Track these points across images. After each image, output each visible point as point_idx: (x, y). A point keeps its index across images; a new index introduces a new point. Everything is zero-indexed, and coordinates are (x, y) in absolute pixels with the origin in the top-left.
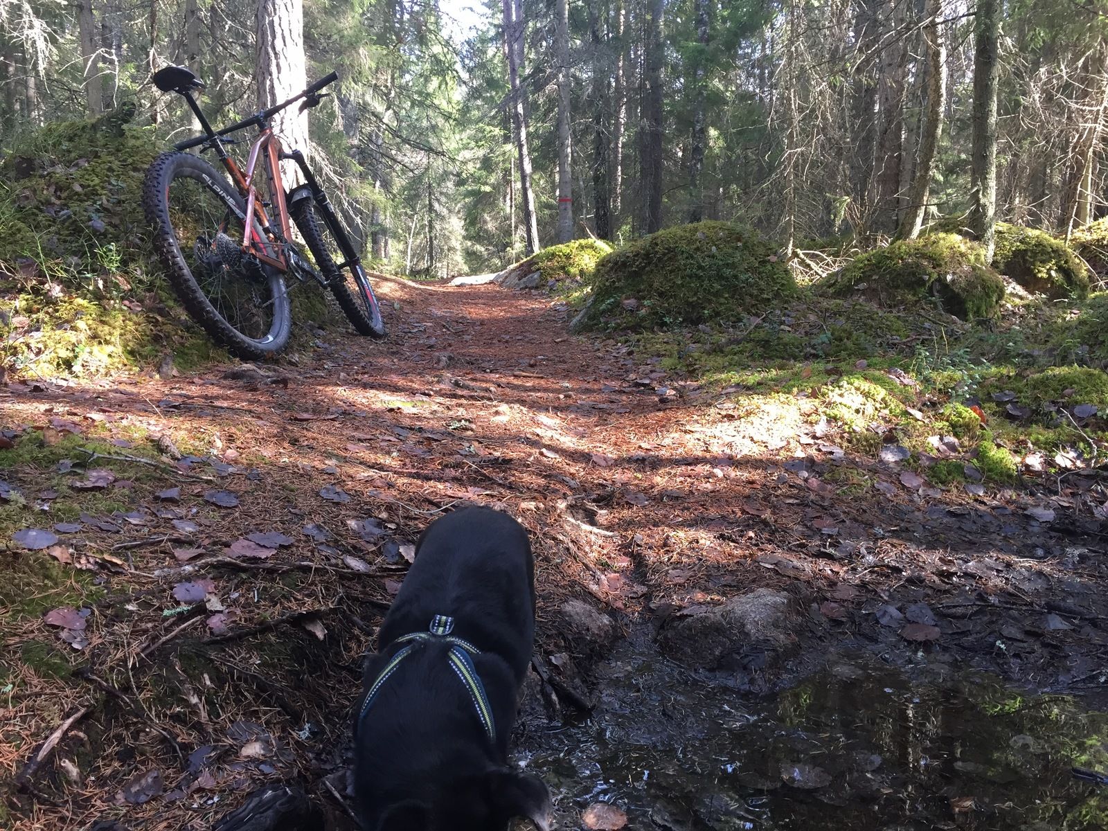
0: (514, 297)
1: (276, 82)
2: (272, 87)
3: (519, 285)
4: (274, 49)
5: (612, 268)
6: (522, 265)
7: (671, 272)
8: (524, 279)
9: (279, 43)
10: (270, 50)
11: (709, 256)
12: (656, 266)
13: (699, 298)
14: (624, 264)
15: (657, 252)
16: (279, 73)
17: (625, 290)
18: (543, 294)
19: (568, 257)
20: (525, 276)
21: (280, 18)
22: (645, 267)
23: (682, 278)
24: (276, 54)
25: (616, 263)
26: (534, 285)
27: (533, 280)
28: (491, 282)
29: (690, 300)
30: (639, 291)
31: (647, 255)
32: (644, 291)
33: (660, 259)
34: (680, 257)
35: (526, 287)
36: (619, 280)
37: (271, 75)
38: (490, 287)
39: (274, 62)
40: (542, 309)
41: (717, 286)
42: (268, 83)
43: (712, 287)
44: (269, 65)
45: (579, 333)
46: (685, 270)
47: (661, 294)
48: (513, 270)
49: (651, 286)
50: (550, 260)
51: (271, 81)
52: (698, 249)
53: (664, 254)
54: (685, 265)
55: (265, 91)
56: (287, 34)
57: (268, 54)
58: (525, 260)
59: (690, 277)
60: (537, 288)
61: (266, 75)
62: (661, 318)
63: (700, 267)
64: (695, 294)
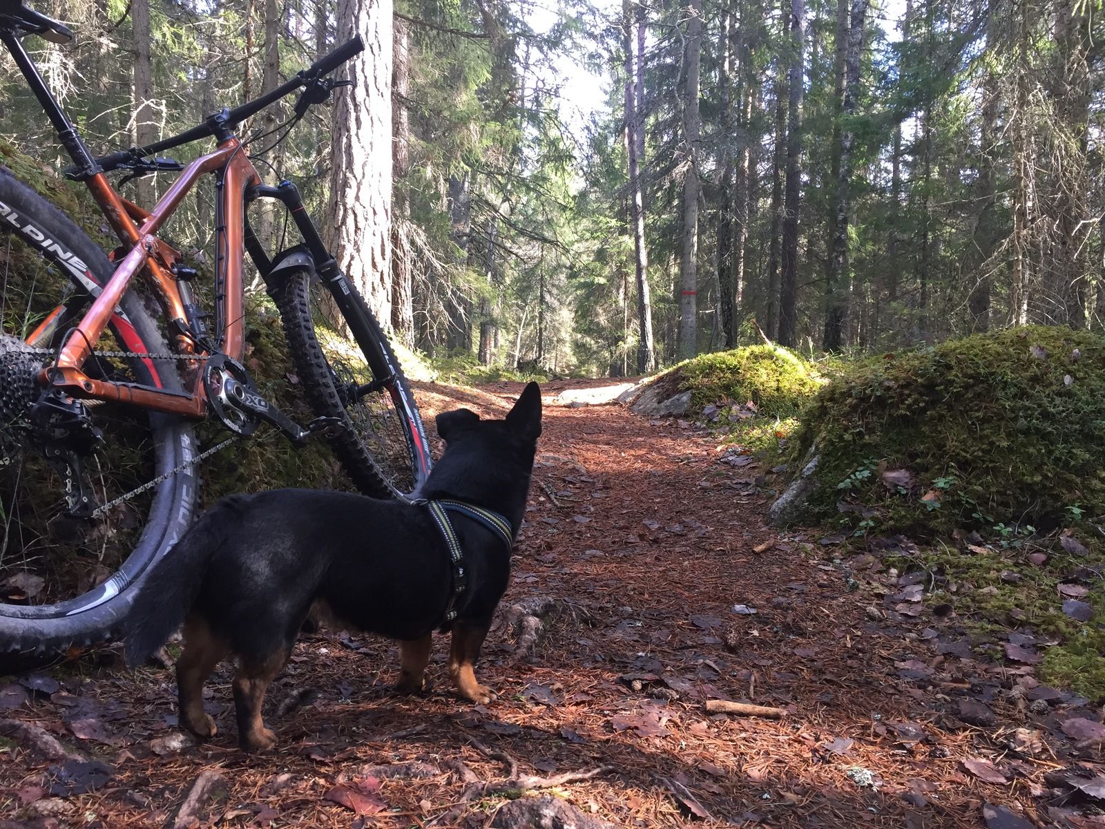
0: (653, 432)
1: (354, 139)
2: (349, 146)
3: (658, 410)
4: (354, 99)
5: (854, 408)
6: (661, 379)
7: (984, 421)
8: (667, 402)
9: (360, 93)
10: (349, 100)
11: (1059, 394)
12: (950, 407)
13: (1045, 477)
14: (881, 401)
15: (951, 382)
16: (359, 127)
17: (885, 451)
18: (699, 429)
19: (734, 370)
20: (668, 397)
21: (363, 63)
22: (924, 410)
23: (1009, 435)
24: (356, 105)
25: (864, 399)
26: (682, 411)
27: (679, 404)
28: (615, 403)
29: (1028, 479)
30: (913, 456)
31: (930, 387)
32: (923, 455)
33: (958, 396)
34: (1000, 394)
35: (670, 415)
36: (871, 431)
37: (348, 131)
38: (615, 410)
39: (353, 115)
40: (703, 459)
41: (1082, 454)
42: (345, 140)
43: (1071, 455)
44: (346, 119)
45: (792, 528)
46: (1015, 419)
47: (964, 465)
48: (650, 386)
49: (941, 447)
50: (707, 375)
51: (349, 138)
52: (1035, 380)
53: (967, 387)
54: (1012, 410)
55: (340, 150)
56: (371, 81)
57: (346, 105)
58: (666, 371)
59: (1026, 432)
60: (686, 416)
61: (343, 131)
62: (968, 513)
63: (1046, 415)
64: (1038, 468)
